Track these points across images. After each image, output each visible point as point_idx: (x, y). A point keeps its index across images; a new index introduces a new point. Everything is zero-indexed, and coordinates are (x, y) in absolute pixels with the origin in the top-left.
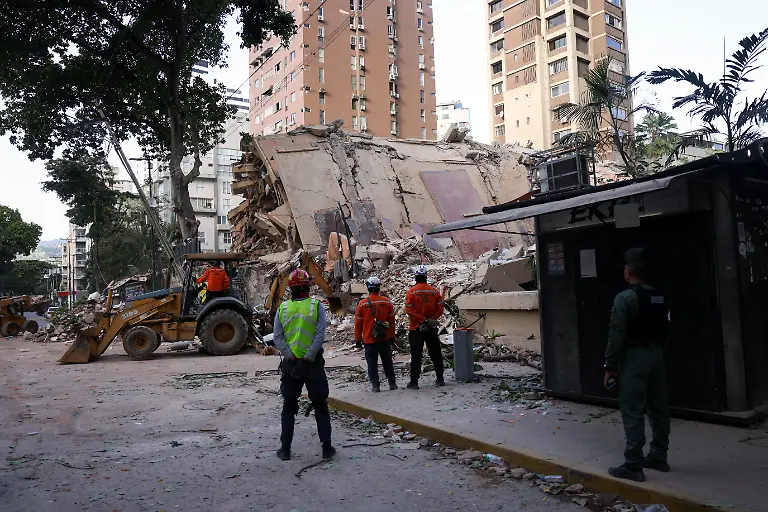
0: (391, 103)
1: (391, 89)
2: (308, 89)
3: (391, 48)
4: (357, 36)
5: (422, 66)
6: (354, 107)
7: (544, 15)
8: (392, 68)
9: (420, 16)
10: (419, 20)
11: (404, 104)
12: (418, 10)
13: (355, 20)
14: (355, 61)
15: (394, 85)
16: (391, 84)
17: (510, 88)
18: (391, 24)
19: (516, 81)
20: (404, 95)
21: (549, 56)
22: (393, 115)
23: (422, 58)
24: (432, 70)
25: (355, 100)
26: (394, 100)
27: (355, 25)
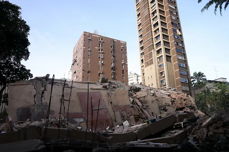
0: (112, 74)
1: (112, 70)
2: (83, 70)
3: (112, 58)
4: (101, 55)
5: (123, 63)
6: (99, 76)
7: (155, 43)
8: (113, 64)
9: (122, 48)
10: (122, 49)
11: (117, 74)
12: (122, 46)
13: (101, 50)
14: (100, 62)
15: (114, 69)
16: (112, 68)
17: (146, 67)
18: (112, 51)
19: (148, 64)
20: (117, 71)
21: (157, 55)
22: (113, 78)
23: (123, 60)
24: (127, 64)
25: (99, 74)
26: (113, 73)
27: (101, 52)
